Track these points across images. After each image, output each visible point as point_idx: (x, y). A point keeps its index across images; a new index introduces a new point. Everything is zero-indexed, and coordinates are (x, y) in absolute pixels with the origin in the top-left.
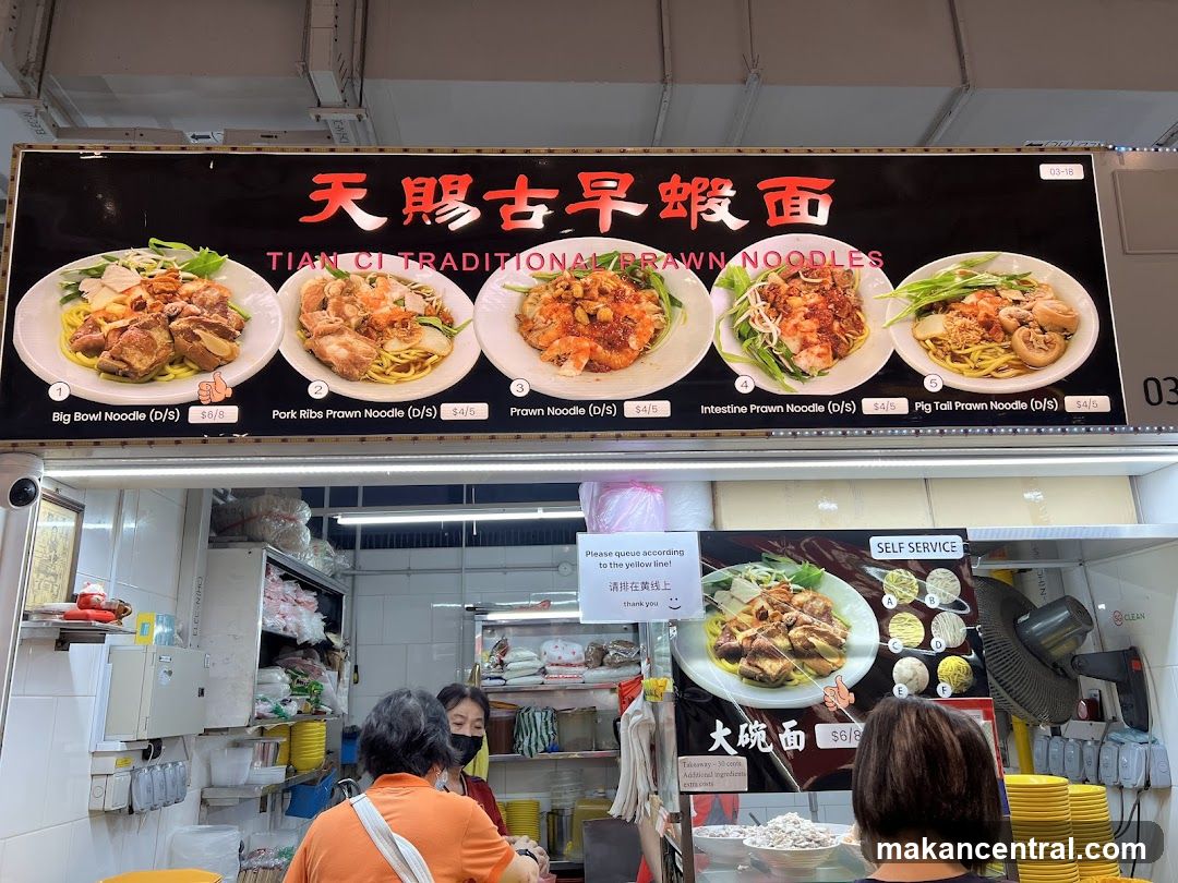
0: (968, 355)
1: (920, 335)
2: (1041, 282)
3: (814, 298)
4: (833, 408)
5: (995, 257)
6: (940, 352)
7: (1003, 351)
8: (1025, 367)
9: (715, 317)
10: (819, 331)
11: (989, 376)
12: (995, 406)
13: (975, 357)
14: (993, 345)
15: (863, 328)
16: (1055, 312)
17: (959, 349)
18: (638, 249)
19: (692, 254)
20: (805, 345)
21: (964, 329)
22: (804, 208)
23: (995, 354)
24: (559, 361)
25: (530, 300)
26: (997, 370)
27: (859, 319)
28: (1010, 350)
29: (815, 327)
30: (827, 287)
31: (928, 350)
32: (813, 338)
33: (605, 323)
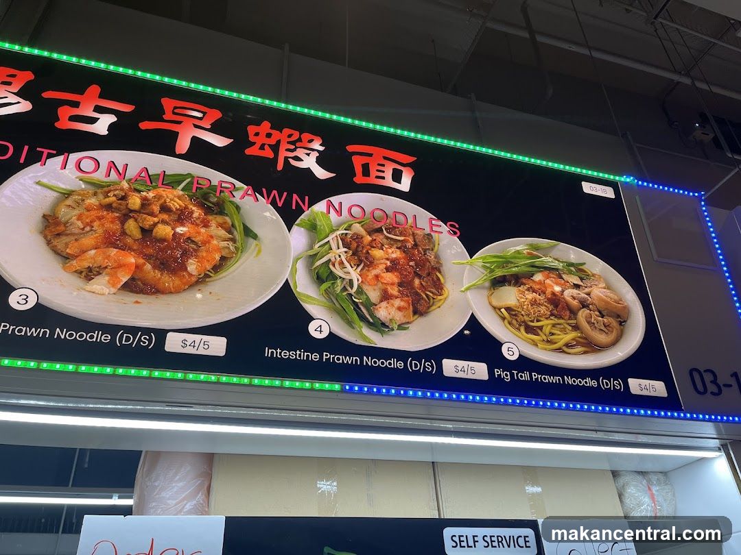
0: (541, 328)
1: (495, 303)
2: (595, 272)
3: (396, 254)
4: (414, 366)
5: (555, 245)
6: (514, 322)
7: (570, 328)
8: (592, 347)
9: (293, 255)
10: (400, 285)
11: (560, 350)
12: (569, 380)
13: (547, 330)
14: (561, 321)
15: (442, 289)
16: (609, 300)
17: (532, 321)
18: (216, 177)
19: (275, 192)
20: (386, 297)
21: (534, 303)
22: (388, 175)
23: (564, 331)
24: (89, 274)
25: (69, 202)
26: (567, 345)
27: (439, 279)
28: (576, 328)
29: (396, 280)
30: (409, 245)
31: (504, 319)
32: (394, 291)
33: (163, 240)
